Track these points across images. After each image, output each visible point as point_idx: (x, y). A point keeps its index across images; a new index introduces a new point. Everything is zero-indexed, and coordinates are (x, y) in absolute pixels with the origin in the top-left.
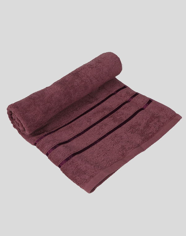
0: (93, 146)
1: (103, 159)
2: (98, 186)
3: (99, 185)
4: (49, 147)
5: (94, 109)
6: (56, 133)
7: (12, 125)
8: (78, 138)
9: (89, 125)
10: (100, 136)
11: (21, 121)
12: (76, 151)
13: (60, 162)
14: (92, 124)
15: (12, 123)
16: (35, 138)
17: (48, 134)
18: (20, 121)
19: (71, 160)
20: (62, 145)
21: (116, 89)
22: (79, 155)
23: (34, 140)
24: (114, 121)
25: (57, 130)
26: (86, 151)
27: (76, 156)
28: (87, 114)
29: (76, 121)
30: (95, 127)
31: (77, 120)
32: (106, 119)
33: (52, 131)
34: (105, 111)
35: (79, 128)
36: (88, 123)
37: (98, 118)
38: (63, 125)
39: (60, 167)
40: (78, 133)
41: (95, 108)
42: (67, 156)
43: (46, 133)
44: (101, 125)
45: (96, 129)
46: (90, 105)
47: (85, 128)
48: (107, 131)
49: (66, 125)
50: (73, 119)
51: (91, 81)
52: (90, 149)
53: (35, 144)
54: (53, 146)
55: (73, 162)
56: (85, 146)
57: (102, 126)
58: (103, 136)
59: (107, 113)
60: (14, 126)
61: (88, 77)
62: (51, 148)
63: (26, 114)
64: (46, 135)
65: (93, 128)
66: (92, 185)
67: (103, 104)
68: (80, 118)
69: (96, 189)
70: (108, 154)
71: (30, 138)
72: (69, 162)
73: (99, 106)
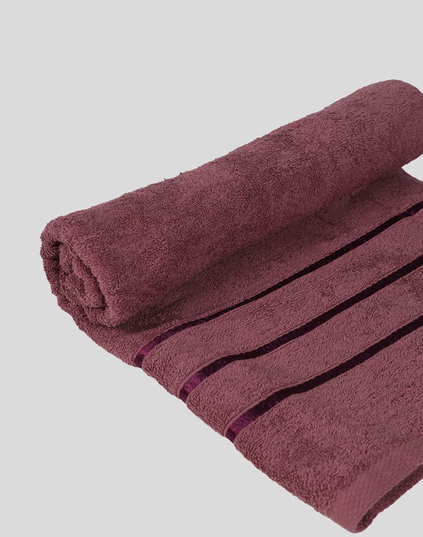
0: (350, 372)
1: (392, 412)
2: (381, 510)
3: (386, 506)
4: (189, 364)
5: (340, 259)
6: (214, 325)
7: (54, 298)
8: (294, 343)
9: (326, 304)
10: (372, 341)
11: (93, 269)
12: (289, 383)
13: (236, 416)
14: (337, 302)
15: (56, 290)
16: (140, 339)
17: (184, 326)
18: (88, 270)
19: (274, 411)
20: (238, 362)
21: (411, 202)
22: (304, 396)
23: (136, 345)
24: (417, 295)
25: (217, 315)
26: (326, 384)
27: (292, 398)
28: (319, 271)
29: (281, 289)
30: (351, 309)
31: (285, 287)
32: (389, 288)
33: (198, 318)
34: (381, 265)
35: (292, 313)
36: (324, 299)
37: (359, 285)
38: (235, 303)
39: (231, 435)
40: (290, 327)
41: (346, 255)
42: (258, 397)
43: (177, 323)
44: (372, 305)
45: (355, 318)
46: (325, 244)
47: (313, 314)
48: (393, 325)
49: (246, 302)
50: (270, 285)
51: (334, 161)
52: (341, 377)
53: (138, 362)
54: (206, 365)
55: (281, 418)
56: (321, 369)
57: (377, 308)
58: (381, 339)
59: (388, 269)
60: (64, 303)
61: (322, 145)
62: (200, 368)
63: (112, 247)
64: (177, 329)
65: (345, 312)
66: (363, 496)
67: (370, 242)
68: (296, 283)
69: (375, 521)
70: (408, 395)
71: (122, 339)
72: (266, 418)
73: (361, 249)
